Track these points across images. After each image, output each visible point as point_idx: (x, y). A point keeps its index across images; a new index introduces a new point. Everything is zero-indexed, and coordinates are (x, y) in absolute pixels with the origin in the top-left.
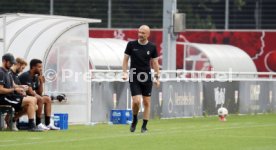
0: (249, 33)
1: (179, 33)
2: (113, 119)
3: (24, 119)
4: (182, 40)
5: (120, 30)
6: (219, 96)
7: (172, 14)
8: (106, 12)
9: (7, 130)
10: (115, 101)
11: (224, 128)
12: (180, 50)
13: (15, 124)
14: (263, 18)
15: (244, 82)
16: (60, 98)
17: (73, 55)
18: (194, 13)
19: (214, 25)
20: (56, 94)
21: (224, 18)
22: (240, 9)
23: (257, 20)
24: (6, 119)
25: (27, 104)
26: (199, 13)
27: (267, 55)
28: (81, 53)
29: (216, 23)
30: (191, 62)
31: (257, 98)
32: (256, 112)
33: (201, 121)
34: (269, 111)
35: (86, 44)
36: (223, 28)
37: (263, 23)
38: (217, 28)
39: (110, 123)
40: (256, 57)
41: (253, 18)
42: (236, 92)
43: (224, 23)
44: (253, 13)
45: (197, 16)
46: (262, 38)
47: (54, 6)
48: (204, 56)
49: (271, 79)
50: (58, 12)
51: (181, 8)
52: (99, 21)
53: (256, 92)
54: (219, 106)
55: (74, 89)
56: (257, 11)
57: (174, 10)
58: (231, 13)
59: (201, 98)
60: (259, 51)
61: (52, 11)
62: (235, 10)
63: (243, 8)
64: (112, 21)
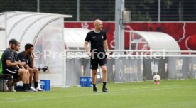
0: (175, 24)
1: (126, 24)
2: (81, 83)
3: (20, 84)
4: (128, 29)
5: (86, 22)
6: (155, 67)
7: (121, 11)
8: (76, 10)
9: (8, 91)
10: (82, 71)
11: (158, 89)
12: (127, 36)
13: (14, 87)
14: (184, 13)
15: (171, 57)
16: (45, 69)
17: (53, 40)
18: (137, 10)
19: (150, 19)
20: (42, 66)
21: (157, 14)
22: (168, 7)
23: (180, 15)
24: (7, 84)
25: (22, 73)
26: (140, 10)
27: (187, 39)
28: (59, 38)
29: (152, 17)
30: (135, 44)
31: (181, 68)
32: (180, 78)
33: (142, 84)
34: (188, 77)
35: (62, 32)
36: (157, 20)
37: (184, 17)
38: (153, 20)
39: (79, 86)
40: (180, 40)
41: (177, 13)
42: (166, 64)
43: (157, 17)
44: (178, 10)
45: (139, 12)
46: (183, 27)
47: (40, 6)
48: (144, 40)
49: (190, 55)
50: (43, 10)
51: (127, 7)
52: (71, 16)
53: (180, 64)
54: (154, 74)
55: (54, 63)
56: (180, 9)
57: (123, 8)
58: (162, 10)
59: (142, 69)
60: (181, 36)
61: (38, 9)
62: (164, 8)
63: (170, 6)
64: (80, 17)
